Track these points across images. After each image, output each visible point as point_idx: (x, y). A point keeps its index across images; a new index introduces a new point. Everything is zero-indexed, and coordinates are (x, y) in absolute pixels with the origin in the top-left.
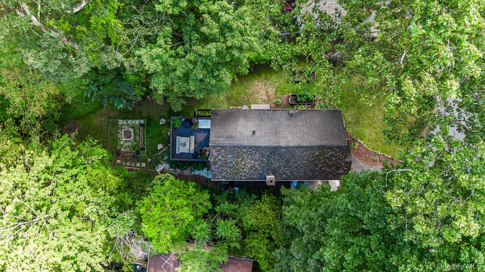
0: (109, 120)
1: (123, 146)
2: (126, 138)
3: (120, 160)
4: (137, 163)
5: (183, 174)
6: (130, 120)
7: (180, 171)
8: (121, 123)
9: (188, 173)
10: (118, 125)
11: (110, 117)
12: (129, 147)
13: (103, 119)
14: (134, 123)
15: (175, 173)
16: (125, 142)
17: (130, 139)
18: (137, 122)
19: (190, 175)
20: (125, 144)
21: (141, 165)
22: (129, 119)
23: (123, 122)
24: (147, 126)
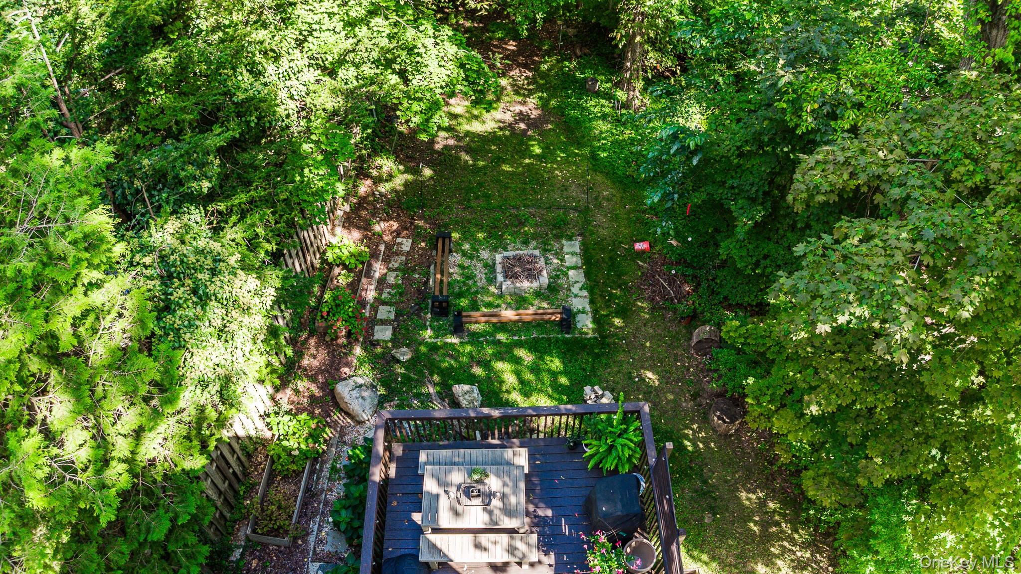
0: (575, 209)
1: (471, 257)
2: (503, 263)
3: (412, 248)
4: (392, 309)
5: (315, 513)
6: (582, 279)
7: (332, 497)
8: (566, 249)
9: (320, 541)
10: (558, 237)
11: (584, 211)
12: (469, 277)
13: (574, 191)
14: (575, 290)
15: (326, 473)
16: (486, 266)
17: (500, 278)
18: (580, 302)
19: (305, 552)
20: (479, 265)
21: (383, 322)
22: (587, 275)
23: (573, 254)
24: (566, 342)
